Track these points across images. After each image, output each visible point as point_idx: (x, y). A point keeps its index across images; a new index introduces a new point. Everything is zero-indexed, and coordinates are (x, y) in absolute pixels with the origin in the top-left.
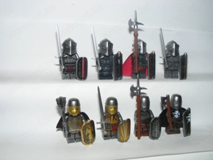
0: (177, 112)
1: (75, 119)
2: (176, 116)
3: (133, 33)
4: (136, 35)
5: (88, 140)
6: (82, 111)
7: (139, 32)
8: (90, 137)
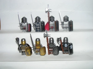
0: (66, 45)
1: (24, 46)
2: (66, 46)
3: (47, 13)
4: (49, 14)
5: (28, 54)
6: (27, 43)
7: (50, 12)
8: (29, 53)
